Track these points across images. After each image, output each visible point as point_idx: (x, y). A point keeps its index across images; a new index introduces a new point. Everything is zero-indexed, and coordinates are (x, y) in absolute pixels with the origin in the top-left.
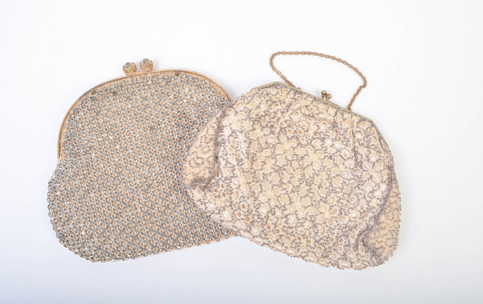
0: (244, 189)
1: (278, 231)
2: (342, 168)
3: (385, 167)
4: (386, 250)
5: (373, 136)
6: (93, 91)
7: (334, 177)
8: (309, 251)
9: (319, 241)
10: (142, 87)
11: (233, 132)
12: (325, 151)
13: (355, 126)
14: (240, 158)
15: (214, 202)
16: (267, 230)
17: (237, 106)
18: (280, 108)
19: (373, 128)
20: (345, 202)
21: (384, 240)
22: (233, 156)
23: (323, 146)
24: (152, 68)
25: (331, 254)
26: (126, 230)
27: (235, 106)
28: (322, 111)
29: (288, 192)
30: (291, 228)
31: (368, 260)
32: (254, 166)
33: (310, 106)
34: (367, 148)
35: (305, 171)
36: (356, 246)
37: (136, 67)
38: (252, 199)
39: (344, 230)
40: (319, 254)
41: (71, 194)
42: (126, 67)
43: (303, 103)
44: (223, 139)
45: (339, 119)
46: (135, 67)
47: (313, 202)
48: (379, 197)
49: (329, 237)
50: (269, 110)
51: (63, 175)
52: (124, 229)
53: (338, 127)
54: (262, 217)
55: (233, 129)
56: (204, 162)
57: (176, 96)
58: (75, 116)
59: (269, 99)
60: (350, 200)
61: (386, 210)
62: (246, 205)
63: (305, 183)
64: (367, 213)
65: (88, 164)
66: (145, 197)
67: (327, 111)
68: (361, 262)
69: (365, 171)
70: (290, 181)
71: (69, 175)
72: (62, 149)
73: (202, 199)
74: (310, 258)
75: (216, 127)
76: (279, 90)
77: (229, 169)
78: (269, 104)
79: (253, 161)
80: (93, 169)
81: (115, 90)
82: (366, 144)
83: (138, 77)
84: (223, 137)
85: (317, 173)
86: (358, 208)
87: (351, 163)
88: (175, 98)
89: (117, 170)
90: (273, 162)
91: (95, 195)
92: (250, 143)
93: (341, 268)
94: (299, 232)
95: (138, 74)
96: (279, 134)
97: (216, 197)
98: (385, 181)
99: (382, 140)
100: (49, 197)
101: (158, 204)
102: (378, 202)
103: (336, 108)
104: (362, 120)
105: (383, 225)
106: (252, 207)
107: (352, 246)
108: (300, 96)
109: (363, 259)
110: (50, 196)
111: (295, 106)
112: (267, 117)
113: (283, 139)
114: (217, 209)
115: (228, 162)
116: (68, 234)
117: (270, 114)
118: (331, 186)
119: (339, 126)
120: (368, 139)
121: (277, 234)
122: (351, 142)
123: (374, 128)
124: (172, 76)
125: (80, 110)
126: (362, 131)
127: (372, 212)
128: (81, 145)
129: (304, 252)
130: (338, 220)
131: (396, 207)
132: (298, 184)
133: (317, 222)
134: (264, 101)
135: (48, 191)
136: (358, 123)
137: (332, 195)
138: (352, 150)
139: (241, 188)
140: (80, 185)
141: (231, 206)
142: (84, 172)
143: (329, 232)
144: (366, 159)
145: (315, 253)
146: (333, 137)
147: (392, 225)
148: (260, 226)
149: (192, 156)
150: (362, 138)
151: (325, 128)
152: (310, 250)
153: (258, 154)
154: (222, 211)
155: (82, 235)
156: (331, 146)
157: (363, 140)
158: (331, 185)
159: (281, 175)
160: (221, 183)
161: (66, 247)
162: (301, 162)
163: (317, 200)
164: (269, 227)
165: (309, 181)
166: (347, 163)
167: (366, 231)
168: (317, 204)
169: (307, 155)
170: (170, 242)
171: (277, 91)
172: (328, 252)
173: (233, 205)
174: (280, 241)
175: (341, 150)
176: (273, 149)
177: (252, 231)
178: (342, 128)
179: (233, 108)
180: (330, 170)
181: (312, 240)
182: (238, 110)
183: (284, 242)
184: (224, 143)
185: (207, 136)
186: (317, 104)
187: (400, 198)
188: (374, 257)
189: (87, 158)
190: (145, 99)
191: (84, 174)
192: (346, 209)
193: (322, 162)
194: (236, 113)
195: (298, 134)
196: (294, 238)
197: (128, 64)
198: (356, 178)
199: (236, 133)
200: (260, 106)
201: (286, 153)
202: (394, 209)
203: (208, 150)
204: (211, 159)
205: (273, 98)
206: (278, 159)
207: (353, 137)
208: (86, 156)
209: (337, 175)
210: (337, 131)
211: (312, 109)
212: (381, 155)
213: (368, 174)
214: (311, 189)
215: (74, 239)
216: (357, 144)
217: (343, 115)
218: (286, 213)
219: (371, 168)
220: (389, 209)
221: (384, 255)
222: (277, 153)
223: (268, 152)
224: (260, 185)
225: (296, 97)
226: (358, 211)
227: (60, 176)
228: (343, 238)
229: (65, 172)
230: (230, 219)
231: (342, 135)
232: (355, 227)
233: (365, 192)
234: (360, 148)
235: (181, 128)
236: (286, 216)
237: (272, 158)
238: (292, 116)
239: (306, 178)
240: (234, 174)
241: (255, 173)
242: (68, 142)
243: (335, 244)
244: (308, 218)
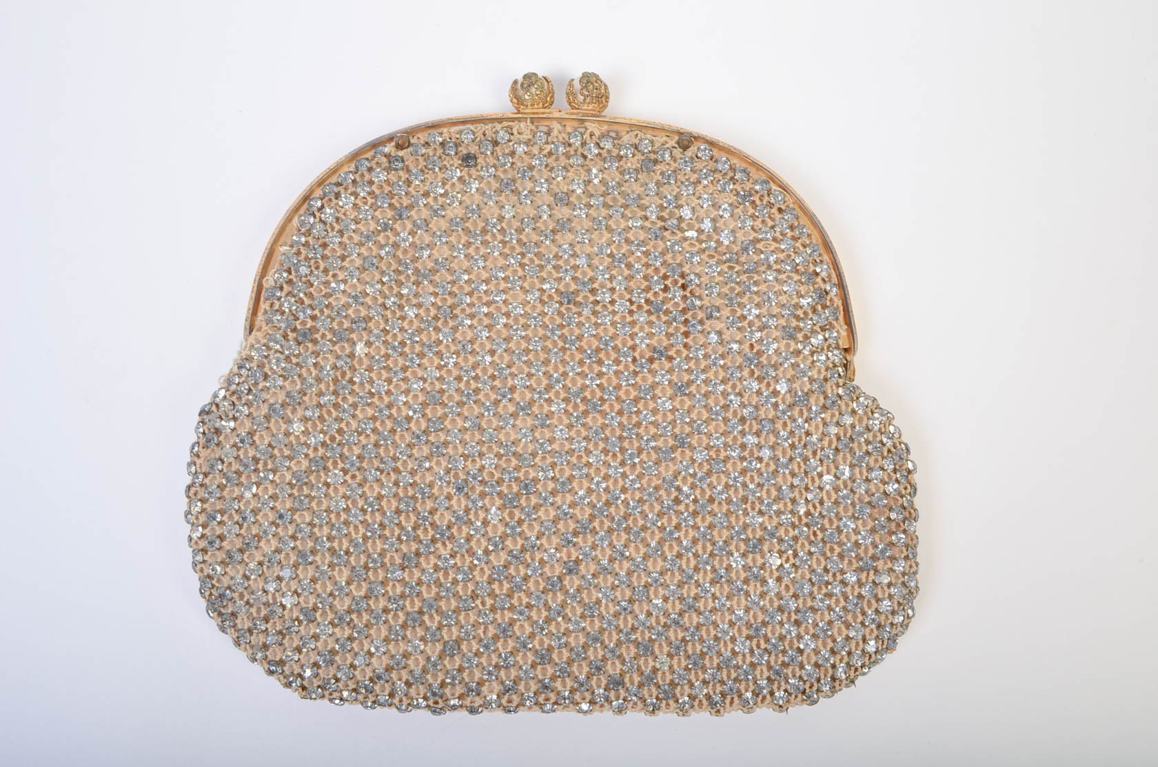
6: (403, 140)
10: (562, 158)
24: (605, 107)
26: (426, 618)
37: (553, 93)
41: (269, 462)
42: (522, 85)
46: (551, 93)
51: (250, 397)
52: (421, 612)
57: (663, 214)
58: (323, 206)
65: (338, 374)
66: (508, 519)
71: (272, 401)
72: (264, 306)
80: (352, 392)
81: (473, 149)
83: (556, 126)
88: (661, 218)
89: (428, 411)
91: (345, 481)
95: (557, 115)
100: (196, 459)
101: (545, 551)
110: (198, 456)
116: (236, 595)
124: (667, 146)
125: (346, 189)
128: (327, 306)
135: (195, 439)
140: (303, 439)
142: (323, 400)
155: (284, 607)
161: (223, 631)
170: (564, 687)
189: (339, 353)
190: (564, 199)
191: (319, 406)
197: (530, 79)
208: (337, 348)
215: (255, 615)
227: (240, 398)
229: (260, 387)
235: (664, 318)
242: (285, 286)
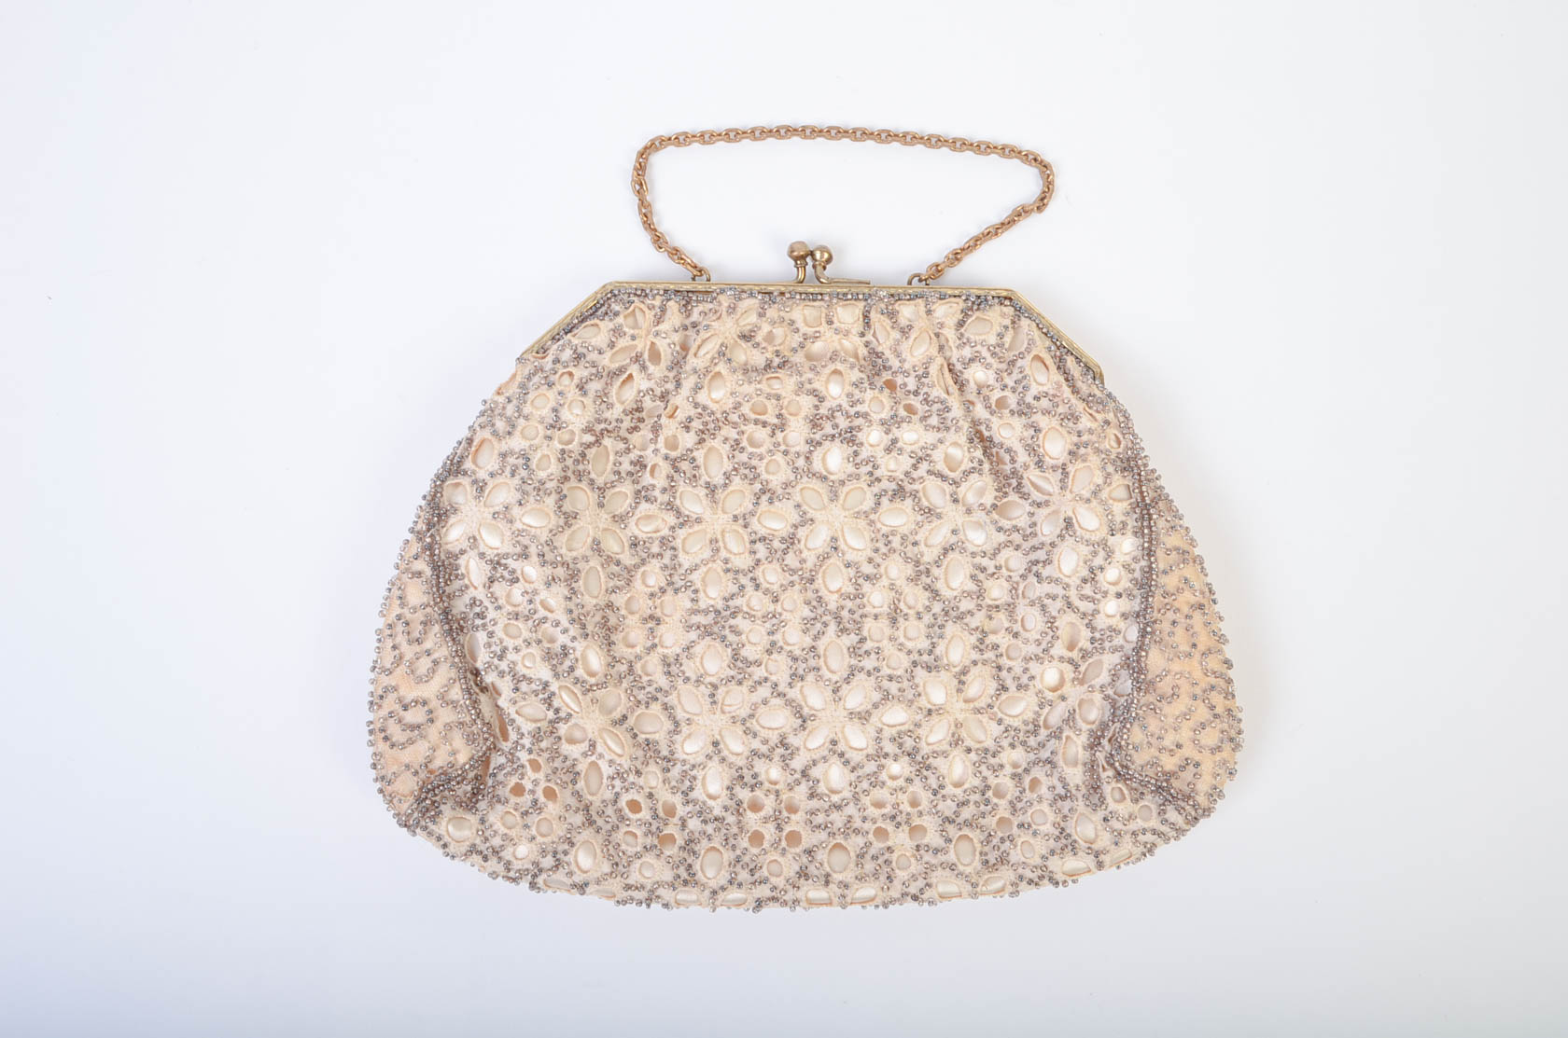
0: (615, 749)
1: (794, 838)
2: (954, 515)
3: (1110, 469)
4: (1208, 765)
5: (1029, 357)
7: (938, 563)
8: (930, 868)
9: (957, 814)
11: (496, 564)
12: (871, 474)
13: (951, 343)
14: (557, 647)
15: (525, 833)
16: (755, 851)
17: (474, 462)
18: (645, 385)
19: (1025, 322)
20: (1003, 640)
21: (1185, 734)
22: (529, 650)
23: (858, 460)
25: (1015, 846)
27: (468, 465)
28: (810, 331)
29: (781, 688)
30: (838, 807)
31: (1154, 823)
32: (620, 650)
33: (760, 328)
34: (1021, 413)
35: (819, 581)
36: (1095, 788)
38: (653, 768)
39: (1032, 741)
40: (971, 864)
43: (726, 329)
44: (474, 602)
45: (885, 337)
47: (886, 684)
48: (1119, 588)
49: (988, 787)
50: (608, 415)
53: (890, 368)
54: (717, 812)
55: (490, 554)
56: (431, 712)
59: (586, 373)
60: (1020, 629)
61: (1157, 626)
62: (640, 798)
63: (833, 627)
64: (1095, 658)
67: (830, 322)
68: (1127, 838)
69: (1039, 505)
70: (773, 644)
73: (478, 841)
74: (941, 889)
75: (428, 571)
76: (620, 320)
77: (534, 698)
78: (592, 394)
79: (607, 633)
82: (1012, 400)
84: (471, 593)
85: (867, 569)
86: (1059, 649)
87: (980, 489)
90: (684, 601)
92: (574, 576)
93: (1065, 882)
94: (872, 812)
96: (670, 489)
97: (526, 813)
98: (1124, 524)
99: (1070, 361)
102: (1125, 605)
103: (857, 299)
104: (971, 309)
105: (1165, 686)
106: (664, 796)
107: (1079, 795)
108: (711, 306)
109: (1133, 826)
111: (702, 352)
112: (607, 442)
113: (693, 502)
114: (544, 852)
115: (518, 679)
117: (614, 424)
118: (934, 599)
119: (895, 363)
120: (1016, 376)
121: (793, 850)
122: (957, 411)
123: (1028, 321)
126: (985, 353)
127: (1115, 650)
129: (914, 878)
130: (1000, 715)
131: (1193, 600)
132: (808, 641)
133: (925, 750)
134: (573, 393)
136: (961, 324)
137: (951, 629)
138: (971, 441)
139: (600, 748)
141: (591, 822)
143: (983, 768)
144: (1031, 461)
145: (952, 867)
146: (885, 414)
147: (1198, 674)
148: (721, 849)
149: (385, 705)
150: (991, 382)
151: (843, 389)
152: (934, 861)
153: (620, 600)
154: (566, 853)
156: (888, 450)
157: (998, 385)
158: (935, 594)
159: (731, 637)
160: (523, 756)
162: (791, 560)
163: (900, 672)
164: (757, 838)
165: (845, 613)
166: (969, 491)
167: (1114, 722)
168: (906, 684)
169: (806, 520)
171: (611, 325)
172: (1003, 841)
173: (595, 817)
174: (812, 870)
175: (929, 452)
176: (668, 554)
177: (700, 876)
178: (907, 366)
179: (465, 473)
180: (911, 539)
181: (930, 823)
182: (482, 475)
183: (828, 869)
184: (481, 616)
185: (408, 616)
186: (782, 314)
187: (1198, 561)
188: (1170, 808)
192: (1018, 666)
193: (872, 523)
194: (480, 487)
195: (750, 450)
196: (860, 841)
198: (1017, 538)
199: (506, 567)
200: (563, 418)
201: (722, 549)
202: (1186, 610)
203: (431, 665)
204: (456, 693)
205: (606, 361)
206: (698, 585)
207: (956, 387)
209: (946, 551)
210: (890, 385)
211: (770, 338)
212: (1080, 426)
213: (1056, 512)
214: (862, 640)
216: (980, 411)
217: (892, 315)
218: (798, 763)
219: (1057, 490)
220: (1170, 616)
221: (1203, 786)
222: (686, 565)
223: (653, 576)
224: (666, 707)
225: (695, 317)
226: (1061, 659)
228: (1038, 772)
230: (606, 868)
231: (916, 393)
232: (1070, 719)
233: (1067, 586)
234: (995, 422)
236: (804, 774)
237: (676, 591)
238: (702, 397)
239: (833, 606)
240: (557, 711)
241: (631, 670)
243: (1019, 805)
244: (889, 748)
